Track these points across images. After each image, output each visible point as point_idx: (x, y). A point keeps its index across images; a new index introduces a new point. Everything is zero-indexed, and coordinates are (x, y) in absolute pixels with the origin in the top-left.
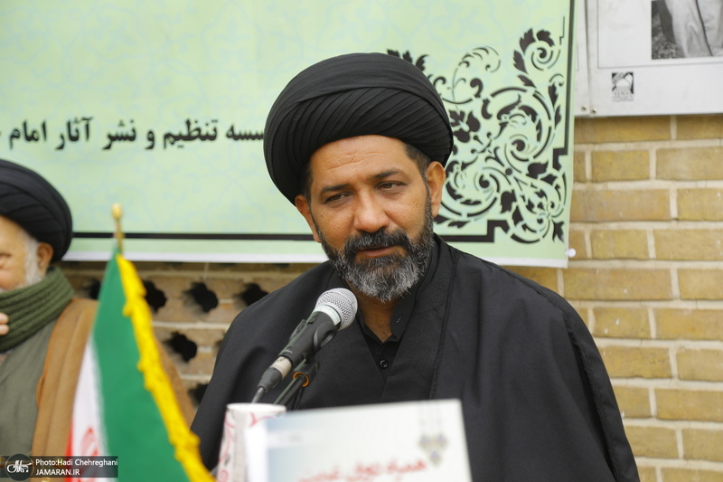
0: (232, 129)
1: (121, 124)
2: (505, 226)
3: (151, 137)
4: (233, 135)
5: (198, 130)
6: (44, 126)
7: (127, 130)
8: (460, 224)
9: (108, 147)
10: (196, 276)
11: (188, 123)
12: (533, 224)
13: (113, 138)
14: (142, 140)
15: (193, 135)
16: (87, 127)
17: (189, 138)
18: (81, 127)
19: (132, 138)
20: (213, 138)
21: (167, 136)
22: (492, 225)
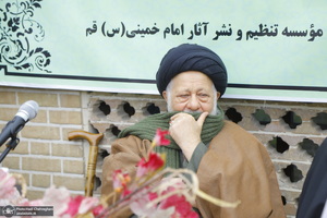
0: (286, 29)
1: (224, 26)
3: (240, 33)
4: (286, 33)
5: (267, 30)
6: (182, 26)
7: (227, 29)
9: (216, 39)
10: (258, 107)
11: (261, 26)
13: (219, 34)
14: (235, 35)
15: (263, 32)
16: (205, 27)
17: (261, 34)
18: (202, 27)
19: (229, 34)
20: (275, 34)
21: (249, 33)
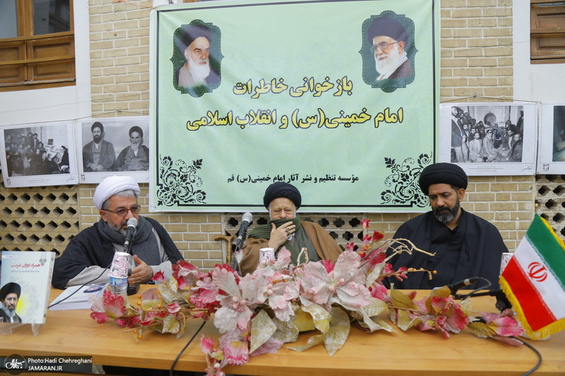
0: (340, 177)
1: (307, 176)
2: (415, 203)
3: (316, 179)
4: (340, 179)
5: (330, 177)
6: (284, 176)
7: (309, 177)
8: (404, 202)
9: (303, 182)
10: (323, 216)
11: (327, 175)
12: (423, 202)
13: (304, 180)
14: (313, 180)
15: (328, 178)
16: (297, 176)
17: (327, 180)
18: (295, 177)
19: (310, 180)
20: (334, 180)
21: (320, 179)
22: (412, 202)
